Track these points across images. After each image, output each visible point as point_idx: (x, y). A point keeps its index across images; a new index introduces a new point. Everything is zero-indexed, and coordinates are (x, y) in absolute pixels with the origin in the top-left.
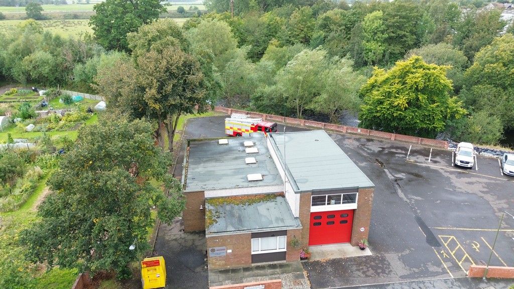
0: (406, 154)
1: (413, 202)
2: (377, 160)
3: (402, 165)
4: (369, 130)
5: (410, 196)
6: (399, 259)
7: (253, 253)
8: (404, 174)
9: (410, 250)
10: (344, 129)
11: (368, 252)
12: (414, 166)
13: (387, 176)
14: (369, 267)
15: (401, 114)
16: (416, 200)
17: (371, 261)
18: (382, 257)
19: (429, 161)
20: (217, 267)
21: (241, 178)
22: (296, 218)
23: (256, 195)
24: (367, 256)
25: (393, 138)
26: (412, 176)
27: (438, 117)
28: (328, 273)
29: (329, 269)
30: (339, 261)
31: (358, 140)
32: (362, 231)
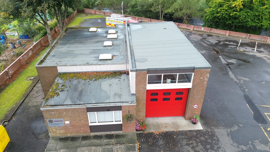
0: (237, 46)
1: (242, 83)
2: (213, 49)
3: (233, 53)
4: (210, 28)
5: (239, 77)
6: (228, 135)
7: (90, 124)
8: (235, 60)
9: (239, 126)
10: (191, 28)
11: (199, 127)
12: (243, 54)
13: (221, 61)
14: (199, 142)
15: (236, 14)
16: (244, 81)
17: (201, 136)
18: (212, 132)
19: (255, 51)
20: (58, 135)
21: (94, 57)
22: (133, 94)
23: (104, 72)
24: (198, 130)
25: (227, 34)
26: (241, 62)
27: (266, 17)
28: (159, 147)
29: (161, 142)
30: (171, 134)
31: (201, 35)
32: (195, 107)
